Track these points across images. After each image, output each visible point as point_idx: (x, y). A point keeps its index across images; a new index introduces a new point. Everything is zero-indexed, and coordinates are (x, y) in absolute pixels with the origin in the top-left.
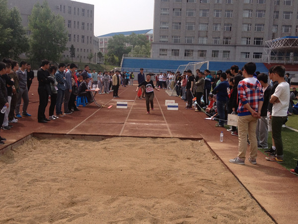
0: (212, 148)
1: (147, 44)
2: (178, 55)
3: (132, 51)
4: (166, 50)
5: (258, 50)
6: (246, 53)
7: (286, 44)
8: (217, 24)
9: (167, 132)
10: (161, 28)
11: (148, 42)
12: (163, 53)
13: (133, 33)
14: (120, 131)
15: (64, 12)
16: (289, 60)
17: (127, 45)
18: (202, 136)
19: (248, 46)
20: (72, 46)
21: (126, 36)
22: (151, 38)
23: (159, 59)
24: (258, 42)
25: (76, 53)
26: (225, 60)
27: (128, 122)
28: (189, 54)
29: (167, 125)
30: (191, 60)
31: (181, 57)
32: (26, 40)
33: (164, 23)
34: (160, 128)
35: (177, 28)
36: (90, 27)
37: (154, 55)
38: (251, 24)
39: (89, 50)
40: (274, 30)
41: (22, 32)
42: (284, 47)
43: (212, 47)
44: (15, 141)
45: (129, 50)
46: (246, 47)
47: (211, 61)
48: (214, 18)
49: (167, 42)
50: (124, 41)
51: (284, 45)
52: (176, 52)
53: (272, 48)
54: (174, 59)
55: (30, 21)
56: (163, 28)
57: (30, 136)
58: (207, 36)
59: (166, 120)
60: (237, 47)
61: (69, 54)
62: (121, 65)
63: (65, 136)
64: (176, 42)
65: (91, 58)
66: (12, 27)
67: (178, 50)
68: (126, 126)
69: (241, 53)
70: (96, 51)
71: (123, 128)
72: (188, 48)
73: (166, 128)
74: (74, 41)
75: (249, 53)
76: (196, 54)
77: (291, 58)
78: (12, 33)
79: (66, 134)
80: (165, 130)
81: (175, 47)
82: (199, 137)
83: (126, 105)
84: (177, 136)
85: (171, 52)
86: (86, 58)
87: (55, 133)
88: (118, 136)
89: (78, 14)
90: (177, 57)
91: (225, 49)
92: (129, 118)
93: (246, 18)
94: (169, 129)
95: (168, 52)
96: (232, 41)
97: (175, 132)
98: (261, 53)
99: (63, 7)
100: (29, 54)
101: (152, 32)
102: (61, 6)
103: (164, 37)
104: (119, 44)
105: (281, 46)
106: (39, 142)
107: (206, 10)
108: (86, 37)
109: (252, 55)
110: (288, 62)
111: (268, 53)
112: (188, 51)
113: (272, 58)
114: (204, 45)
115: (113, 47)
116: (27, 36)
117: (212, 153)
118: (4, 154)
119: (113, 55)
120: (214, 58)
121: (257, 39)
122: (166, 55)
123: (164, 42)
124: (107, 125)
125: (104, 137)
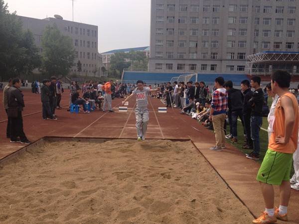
1: (145, 60)
4: (161, 64)
5: (241, 63)
6: (231, 66)
7: (266, 58)
8: (205, 42)
9: (159, 135)
10: (156, 45)
11: (146, 57)
13: (132, 50)
14: (120, 134)
15: (72, 33)
16: (268, 72)
17: (127, 60)
18: (190, 137)
20: (79, 62)
22: (148, 54)
23: (155, 72)
24: (241, 56)
25: (83, 68)
26: (213, 72)
29: (160, 128)
30: (183, 73)
32: (38, 57)
33: (159, 41)
34: (154, 131)
35: (170, 45)
36: (94, 45)
37: (151, 68)
38: (234, 42)
40: (255, 46)
41: (36, 50)
42: (264, 61)
43: (201, 61)
45: (129, 64)
46: (231, 61)
47: (199, 73)
48: (202, 36)
49: (162, 57)
50: (124, 57)
51: (264, 59)
52: (170, 66)
53: (253, 61)
54: (168, 72)
56: (158, 45)
57: (42, 139)
60: (223, 61)
61: (77, 70)
62: (122, 78)
64: (170, 57)
65: (95, 72)
66: (26, 47)
67: (172, 64)
69: (227, 66)
70: (100, 66)
71: (122, 132)
73: (159, 131)
74: (81, 57)
76: (187, 68)
77: (270, 70)
78: (26, 51)
79: (73, 138)
81: (169, 62)
82: (187, 138)
84: (169, 138)
85: (165, 66)
86: (91, 72)
87: (63, 136)
88: (118, 139)
89: (84, 34)
90: (171, 70)
92: (127, 123)
93: (231, 36)
95: (163, 66)
96: (218, 56)
97: (166, 134)
98: (244, 66)
99: (70, 28)
100: (41, 69)
101: (149, 49)
102: (69, 27)
103: (159, 53)
104: (120, 60)
105: (261, 60)
106: (50, 145)
107: (195, 30)
108: (91, 54)
109: (236, 68)
110: (268, 73)
111: (250, 66)
112: (181, 65)
113: (253, 71)
114: (194, 60)
115: (115, 62)
116: (39, 54)
117: (197, 152)
119: (115, 69)
120: (203, 71)
121: (240, 54)
122: (161, 68)
123: (159, 58)
124: (108, 129)
125: (105, 140)
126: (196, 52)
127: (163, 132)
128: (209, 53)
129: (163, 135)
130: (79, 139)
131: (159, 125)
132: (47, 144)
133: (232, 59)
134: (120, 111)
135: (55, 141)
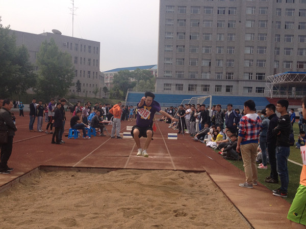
0: (214, 180)
1: (152, 79)
2: (182, 90)
3: (137, 85)
4: (171, 84)
5: (260, 85)
6: (249, 88)
7: (288, 79)
8: (219, 60)
9: (170, 165)
10: (165, 64)
11: (153, 76)
12: (168, 88)
13: (138, 68)
14: (125, 163)
15: (71, 49)
16: (291, 94)
17: (132, 80)
18: (205, 169)
20: (78, 81)
21: (130, 71)
22: (156, 73)
23: (163, 93)
24: (260, 77)
25: (82, 88)
26: (228, 94)
27: (132, 155)
28: (192, 88)
29: (170, 158)
30: (195, 94)
31: (185, 92)
32: (33, 76)
33: (168, 59)
34: (163, 161)
35: (181, 63)
36: (96, 63)
37: (158, 89)
38: (252, 60)
39: (95, 86)
40: (275, 66)
41: (31, 68)
42: (286, 82)
43: (215, 82)
44: (23, 173)
45: (134, 84)
46: (248, 82)
47: (214, 95)
48: (216, 54)
49: (171, 77)
50: (129, 77)
51: (286, 80)
52: (180, 87)
53: (274, 83)
54: (178, 94)
55: (38, 57)
56: (167, 64)
57: (37, 169)
59: (170, 152)
60: (240, 82)
61: (76, 90)
62: (126, 100)
64: (180, 77)
65: (97, 92)
66: (20, 64)
67: (182, 85)
68: (130, 159)
69: (244, 87)
70: (101, 86)
71: (128, 161)
72: (192, 82)
73: (170, 161)
74: (81, 76)
75: (251, 88)
76: (199, 89)
77: (293, 93)
78: (20, 69)
79: (72, 167)
80: (169, 163)
81: (179, 82)
82: (202, 170)
84: (181, 169)
85: (175, 87)
86: (92, 92)
88: (123, 169)
89: (85, 51)
90: (181, 91)
91: (228, 83)
92: (133, 151)
93: (248, 54)
94: (172, 162)
95: (172, 87)
96: (234, 77)
97: (178, 165)
98: (264, 88)
99: (70, 44)
100: (35, 89)
102: (68, 43)
103: (168, 72)
104: (124, 79)
105: (282, 81)
106: (46, 175)
107: (208, 47)
108: (92, 73)
109: (254, 89)
110: (291, 96)
111: (270, 88)
112: (192, 85)
113: (274, 93)
114: (207, 80)
115: (118, 82)
116: (34, 72)
118: (13, 186)
119: (118, 90)
120: (217, 93)
121: (259, 74)
122: (170, 89)
123: (168, 78)
124: (112, 158)
125: (109, 170)
126: (210, 72)
127: (174, 161)
128: (224, 73)
129: (174, 165)
130: (79, 169)
131: (169, 154)
132: (43, 174)
133: (250, 80)
134: (124, 137)
135: (51, 171)
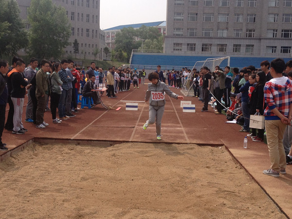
0: (234, 155)
1: (159, 38)
2: (194, 50)
3: (142, 45)
4: (181, 44)
5: (286, 43)
6: (273, 47)
8: (238, 15)
9: (183, 138)
10: (175, 20)
11: (160, 35)
12: (177, 48)
13: (143, 26)
14: (130, 135)
15: (67, 3)
17: (137, 39)
19: (275, 39)
20: (76, 41)
21: (135, 29)
22: (164, 30)
23: (173, 54)
24: (287, 34)
25: (80, 48)
26: (248, 55)
27: (138, 125)
28: (206, 48)
29: (183, 129)
30: (210, 55)
31: (198, 52)
32: (25, 34)
33: (179, 14)
34: (175, 133)
35: (193, 19)
36: (95, 19)
37: (167, 50)
38: (278, 15)
39: (95, 46)
41: (22, 25)
43: (233, 41)
44: (14, 146)
45: (139, 44)
46: (272, 41)
47: (232, 56)
48: (235, 8)
49: (182, 35)
50: (133, 35)
52: (192, 47)
54: (190, 55)
55: (29, 13)
56: (177, 20)
57: (31, 141)
58: (227, 29)
59: (182, 123)
60: (262, 40)
61: (73, 51)
62: (130, 62)
63: (69, 141)
64: (192, 36)
65: (96, 54)
67: (195, 45)
68: (136, 130)
69: (267, 46)
70: (102, 46)
71: (133, 133)
72: (206, 41)
73: (182, 132)
74: (78, 34)
75: (275, 47)
76: (214, 49)
78: (9, 27)
80: (181, 135)
81: (191, 41)
82: (220, 143)
83: (136, 107)
84: (195, 142)
85: (186, 46)
86: (91, 53)
87: (58, 137)
88: (128, 142)
89: (82, 5)
90: (193, 52)
91: (248, 42)
92: (140, 121)
93: (272, 7)
94: (185, 134)
95: (183, 46)
96: (256, 34)
97: (191, 137)
98: (290, 47)
100: (28, 50)
101: (164, 25)
103: (178, 29)
104: (127, 38)
108: (91, 31)
109: (279, 49)
112: (206, 45)
114: (224, 38)
115: (121, 41)
116: (26, 30)
117: (234, 161)
118: (3, 161)
119: (121, 51)
120: (236, 53)
121: (285, 31)
122: (181, 50)
123: (178, 36)
127: (187, 133)
128: (244, 30)
129: (187, 138)
131: (181, 125)
135: (47, 144)
